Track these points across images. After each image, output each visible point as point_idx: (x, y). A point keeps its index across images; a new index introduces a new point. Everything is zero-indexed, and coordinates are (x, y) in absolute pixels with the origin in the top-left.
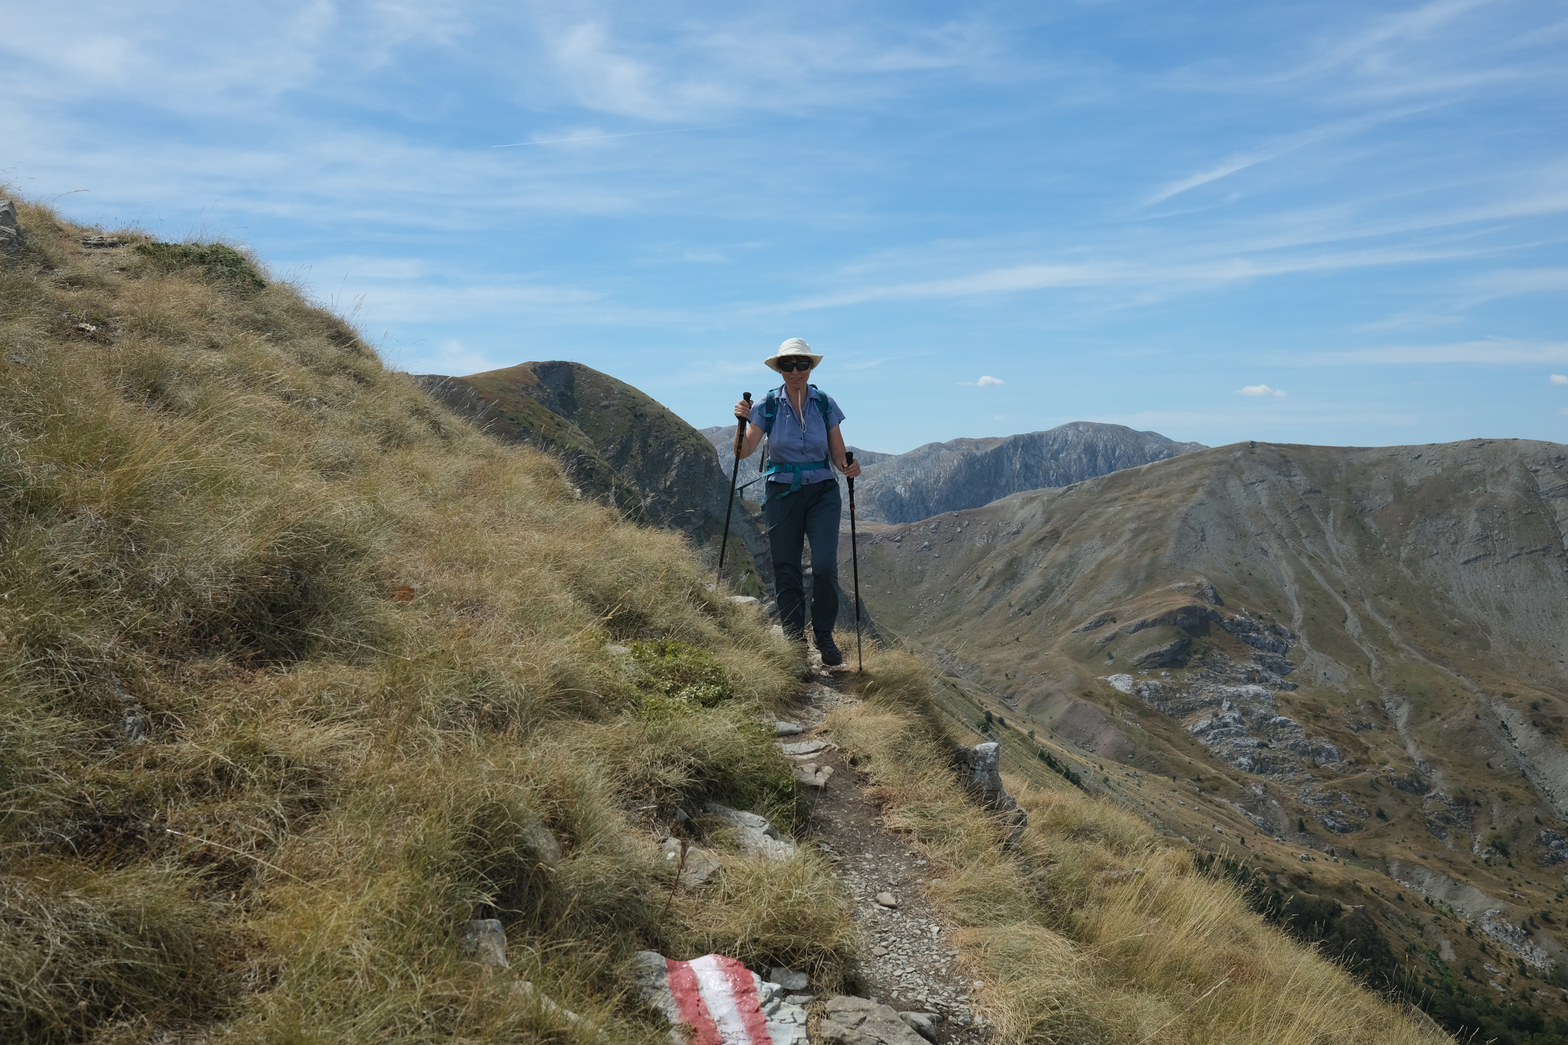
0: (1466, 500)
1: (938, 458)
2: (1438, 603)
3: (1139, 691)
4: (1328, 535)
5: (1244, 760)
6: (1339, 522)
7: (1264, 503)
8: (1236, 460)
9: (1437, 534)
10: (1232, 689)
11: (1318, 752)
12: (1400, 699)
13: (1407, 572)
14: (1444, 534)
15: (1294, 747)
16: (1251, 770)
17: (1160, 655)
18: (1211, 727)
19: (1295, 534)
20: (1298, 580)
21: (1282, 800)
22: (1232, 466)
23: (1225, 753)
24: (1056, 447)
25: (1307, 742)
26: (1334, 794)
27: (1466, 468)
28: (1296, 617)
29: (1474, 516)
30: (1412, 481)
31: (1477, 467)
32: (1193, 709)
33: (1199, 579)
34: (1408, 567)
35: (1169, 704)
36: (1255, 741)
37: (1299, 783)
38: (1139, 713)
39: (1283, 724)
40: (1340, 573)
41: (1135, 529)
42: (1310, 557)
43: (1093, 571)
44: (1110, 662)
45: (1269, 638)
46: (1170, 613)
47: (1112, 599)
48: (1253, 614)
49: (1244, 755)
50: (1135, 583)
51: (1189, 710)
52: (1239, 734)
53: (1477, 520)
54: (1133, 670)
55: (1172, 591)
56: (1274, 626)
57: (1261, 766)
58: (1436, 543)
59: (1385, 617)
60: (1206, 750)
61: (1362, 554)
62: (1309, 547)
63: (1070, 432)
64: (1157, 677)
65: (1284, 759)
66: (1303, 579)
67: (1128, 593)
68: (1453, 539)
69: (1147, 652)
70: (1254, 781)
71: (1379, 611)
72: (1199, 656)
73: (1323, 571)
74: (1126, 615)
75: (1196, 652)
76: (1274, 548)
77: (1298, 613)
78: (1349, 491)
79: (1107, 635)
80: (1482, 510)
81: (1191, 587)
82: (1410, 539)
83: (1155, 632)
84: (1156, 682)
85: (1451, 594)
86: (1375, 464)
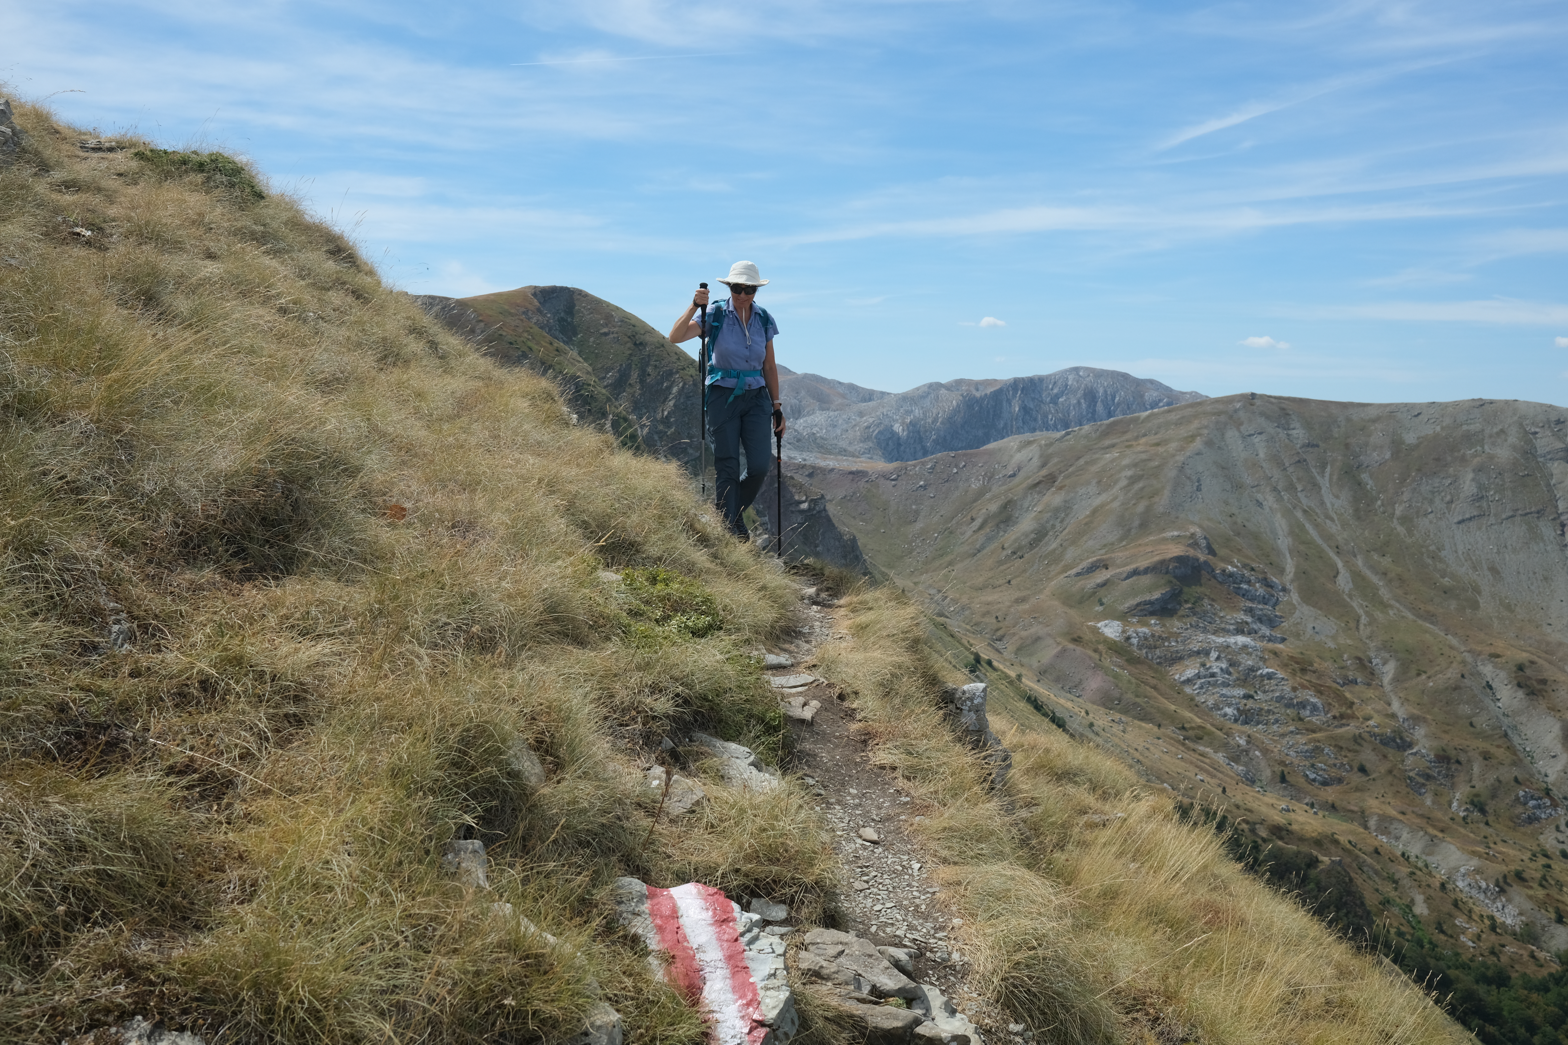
0: (1463, 460)
1: (937, 398)
2: (1430, 561)
3: (1128, 638)
4: (1323, 491)
5: (1229, 711)
6: (1335, 477)
7: (1262, 455)
8: (1236, 411)
9: (1433, 492)
10: (1220, 640)
11: (1303, 705)
12: (1387, 655)
13: (1401, 530)
14: (1439, 492)
15: (1280, 699)
16: (1236, 721)
17: (1151, 603)
18: (1198, 676)
19: (1291, 488)
20: (1291, 533)
21: (1265, 751)
22: (1231, 417)
23: (1210, 703)
24: (1055, 391)
25: (1292, 695)
26: (1317, 748)
27: (1465, 427)
28: (1288, 570)
29: (1471, 476)
30: (1410, 438)
31: (1475, 427)
32: (1181, 658)
33: (1193, 529)
34: (1402, 524)
35: (1158, 652)
36: (1241, 692)
37: (1283, 735)
38: (1127, 660)
39: (1270, 676)
40: (1334, 528)
41: (1131, 477)
42: (1305, 511)
43: (1088, 516)
44: (1101, 608)
45: (1260, 591)
46: (1162, 562)
47: (1105, 546)
48: (1245, 566)
49: (1229, 705)
50: (1129, 530)
51: (1176, 659)
52: (1225, 685)
53: (1473, 480)
54: (1123, 617)
55: (1165, 540)
56: (1265, 579)
57: (1246, 717)
58: (1431, 502)
59: (1377, 573)
60: (1192, 699)
61: (1357, 510)
62: (1304, 501)
63: (1071, 377)
64: (1147, 624)
65: (1269, 711)
66: (1297, 532)
67: (1121, 540)
68: (1448, 498)
69: (1138, 600)
70: (1239, 731)
71: (1372, 568)
72: (1189, 605)
73: (1317, 526)
74: (1118, 562)
75: (1186, 602)
76: (1269, 500)
77: (1290, 566)
78: (1347, 446)
79: (1099, 581)
80: (1479, 470)
81: (1185, 537)
82: (1406, 497)
83: (1146, 580)
84: (1145, 630)
85: (1443, 554)
86: (1374, 421)
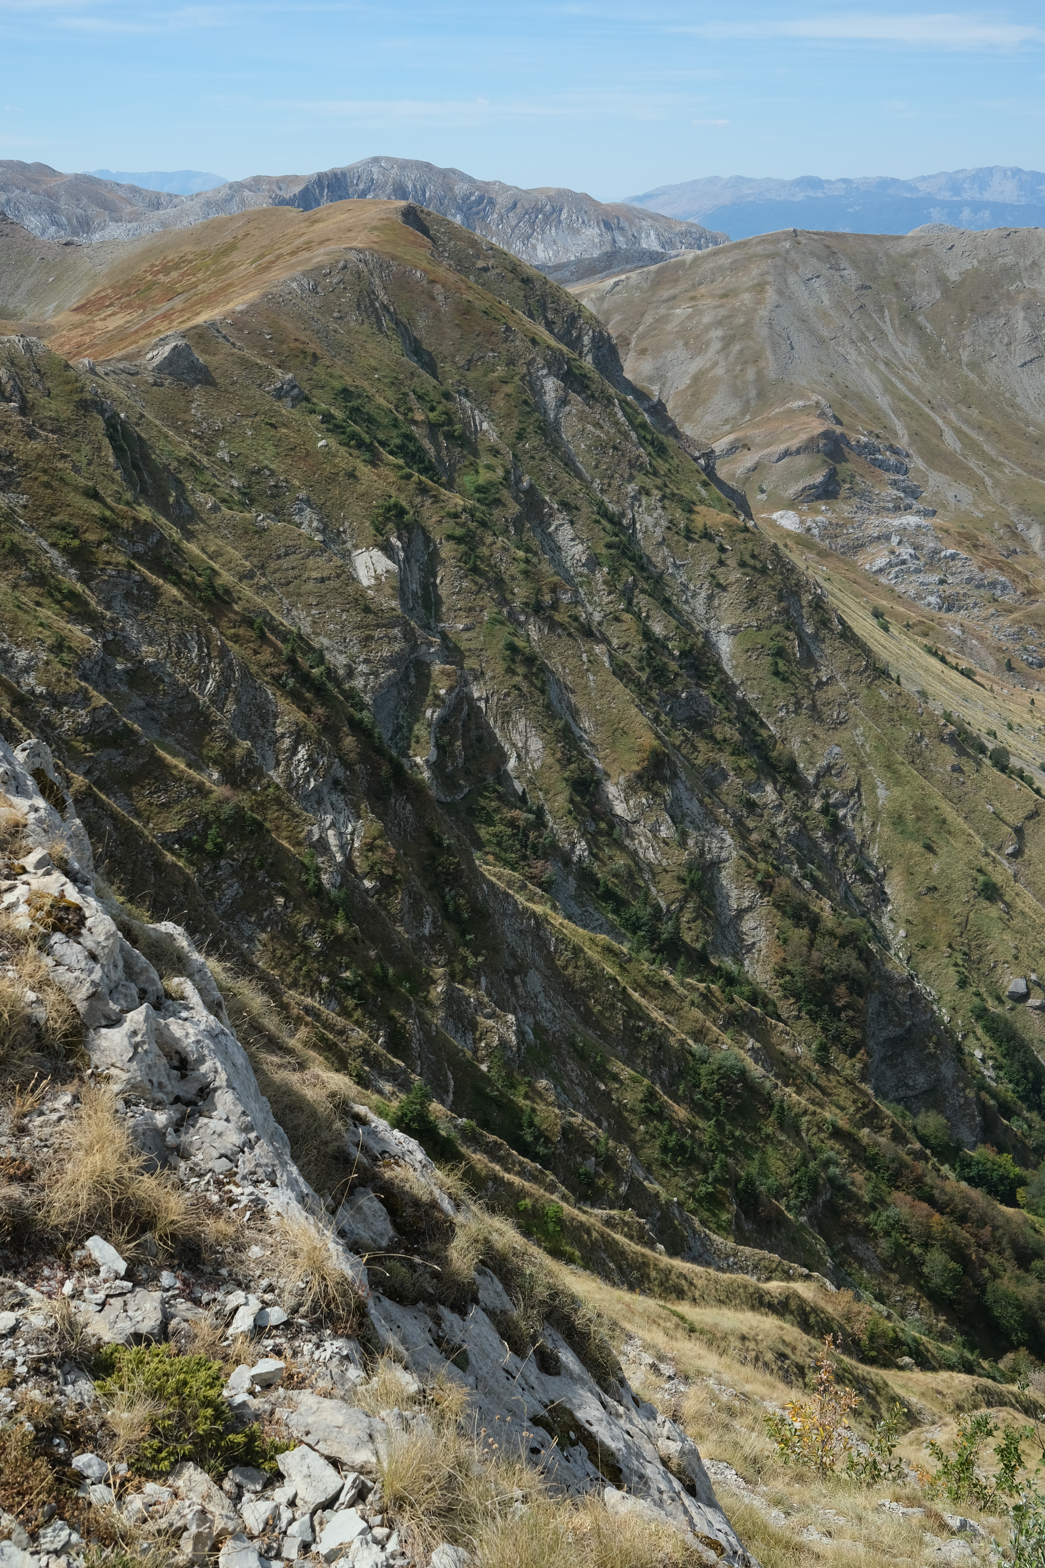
0: (1009, 297)
2: (1010, 410)
3: (809, 530)
4: (891, 338)
5: (932, 599)
6: (897, 322)
7: (826, 302)
8: (787, 252)
9: (991, 334)
10: (896, 522)
11: (993, 585)
12: (1028, 519)
13: (972, 376)
15: (969, 580)
16: (940, 609)
17: (814, 487)
18: (890, 565)
19: (863, 338)
20: (886, 390)
21: (981, 639)
22: (785, 259)
23: (912, 592)
25: (981, 575)
26: (1021, 628)
27: (1001, 261)
28: (900, 433)
29: (1021, 314)
30: (953, 275)
31: (1009, 260)
32: (862, 545)
33: (815, 398)
34: (972, 371)
35: (839, 540)
36: (936, 578)
37: (986, 619)
38: (818, 554)
39: (953, 557)
40: (917, 380)
41: (723, 338)
42: (886, 364)
43: (689, 386)
44: (763, 497)
45: (892, 460)
46: (812, 440)
47: (727, 421)
48: (870, 433)
49: (932, 593)
50: (748, 401)
51: (858, 547)
52: (918, 571)
53: (1025, 318)
54: (791, 505)
55: (791, 411)
56: (891, 446)
57: (950, 604)
58: (992, 344)
59: (973, 428)
60: (893, 591)
61: (927, 358)
62: (880, 352)
64: (818, 512)
65: (965, 595)
66: (889, 389)
67: (743, 413)
68: (1006, 340)
69: (801, 485)
70: (950, 620)
71: (966, 421)
72: (847, 486)
73: (902, 379)
74: (758, 440)
75: (844, 481)
76: (852, 355)
77: (899, 426)
78: (896, 285)
79: (749, 464)
80: (1028, 307)
81: (810, 406)
82: (968, 340)
83: (802, 461)
84: (820, 518)
86: (914, 255)
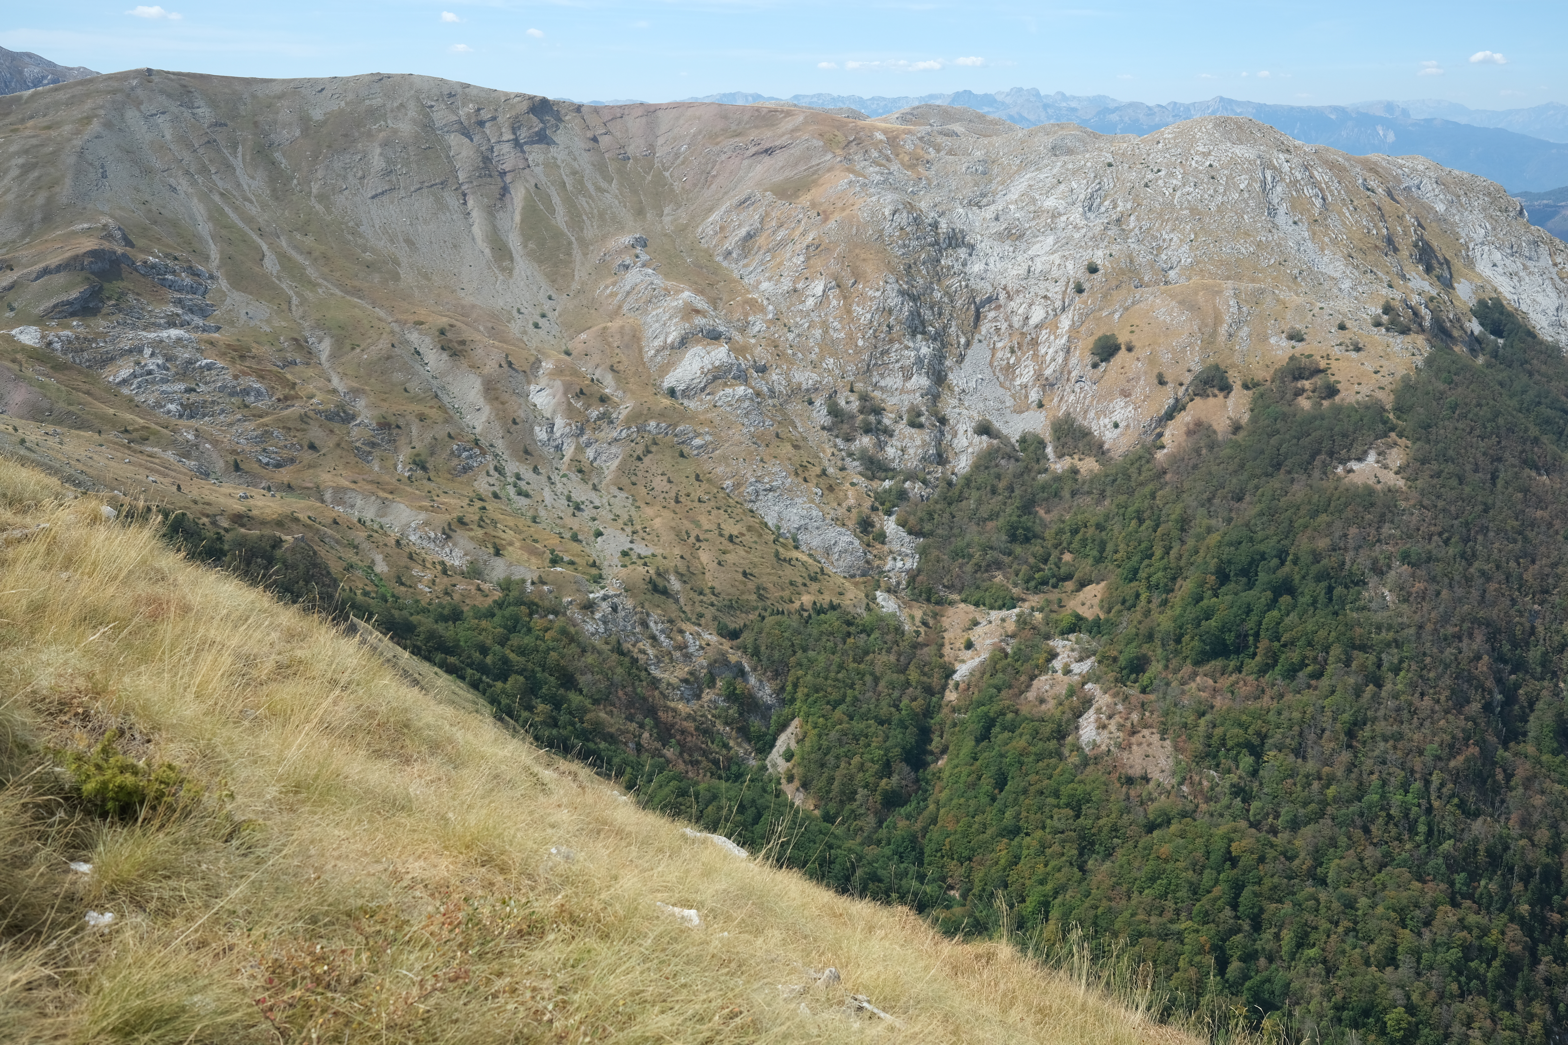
0: (370, 135)
2: (350, 237)
3: (50, 344)
4: (238, 172)
5: (172, 407)
6: (248, 157)
7: (168, 137)
8: (132, 88)
9: (345, 169)
10: (152, 335)
11: (246, 392)
12: (321, 333)
13: (320, 208)
14: (351, 168)
15: (222, 389)
16: (181, 416)
17: (69, 303)
18: (134, 376)
19: (204, 170)
20: (211, 218)
21: (215, 443)
22: (128, 96)
23: (151, 401)
25: (235, 383)
26: (266, 432)
27: (367, 102)
28: (213, 257)
29: (378, 150)
30: (317, 115)
31: (377, 102)
32: (112, 359)
33: (104, 220)
34: (320, 202)
35: (85, 354)
36: (182, 386)
37: (231, 425)
38: (52, 367)
39: (209, 367)
40: (253, 210)
41: (23, 166)
42: (222, 194)
44: (12, 314)
45: (188, 280)
46: (76, 258)
47: (5, 244)
48: (167, 255)
49: (172, 401)
50: (31, 225)
51: (107, 360)
52: (164, 381)
53: (381, 154)
54: (39, 321)
55: (74, 233)
56: (191, 268)
57: (191, 411)
58: (345, 178)
59: (302, 253)
60: (131, 400)
61: (274, 190)
62: (220, 183)
64: (68, 327)
65: (213, 402)
66: (216, 216)
67: (23, 236)
68: (360, 174)
69: (54, 301)
70: (185, 426)
71: (295, 247)
72: (113, 302)
73: (236, 209)
74: (24, 261)
75: (109, 298)
76: (183, 185)
77: (214, 252)
78: (256, 124)
79: (4, 284)
80: (385, 144)
81: (96, 229)
82: (320, 174)
83: (60, 279)
84: (67, 332)
85: (362, 229)
86: (280, 97)
